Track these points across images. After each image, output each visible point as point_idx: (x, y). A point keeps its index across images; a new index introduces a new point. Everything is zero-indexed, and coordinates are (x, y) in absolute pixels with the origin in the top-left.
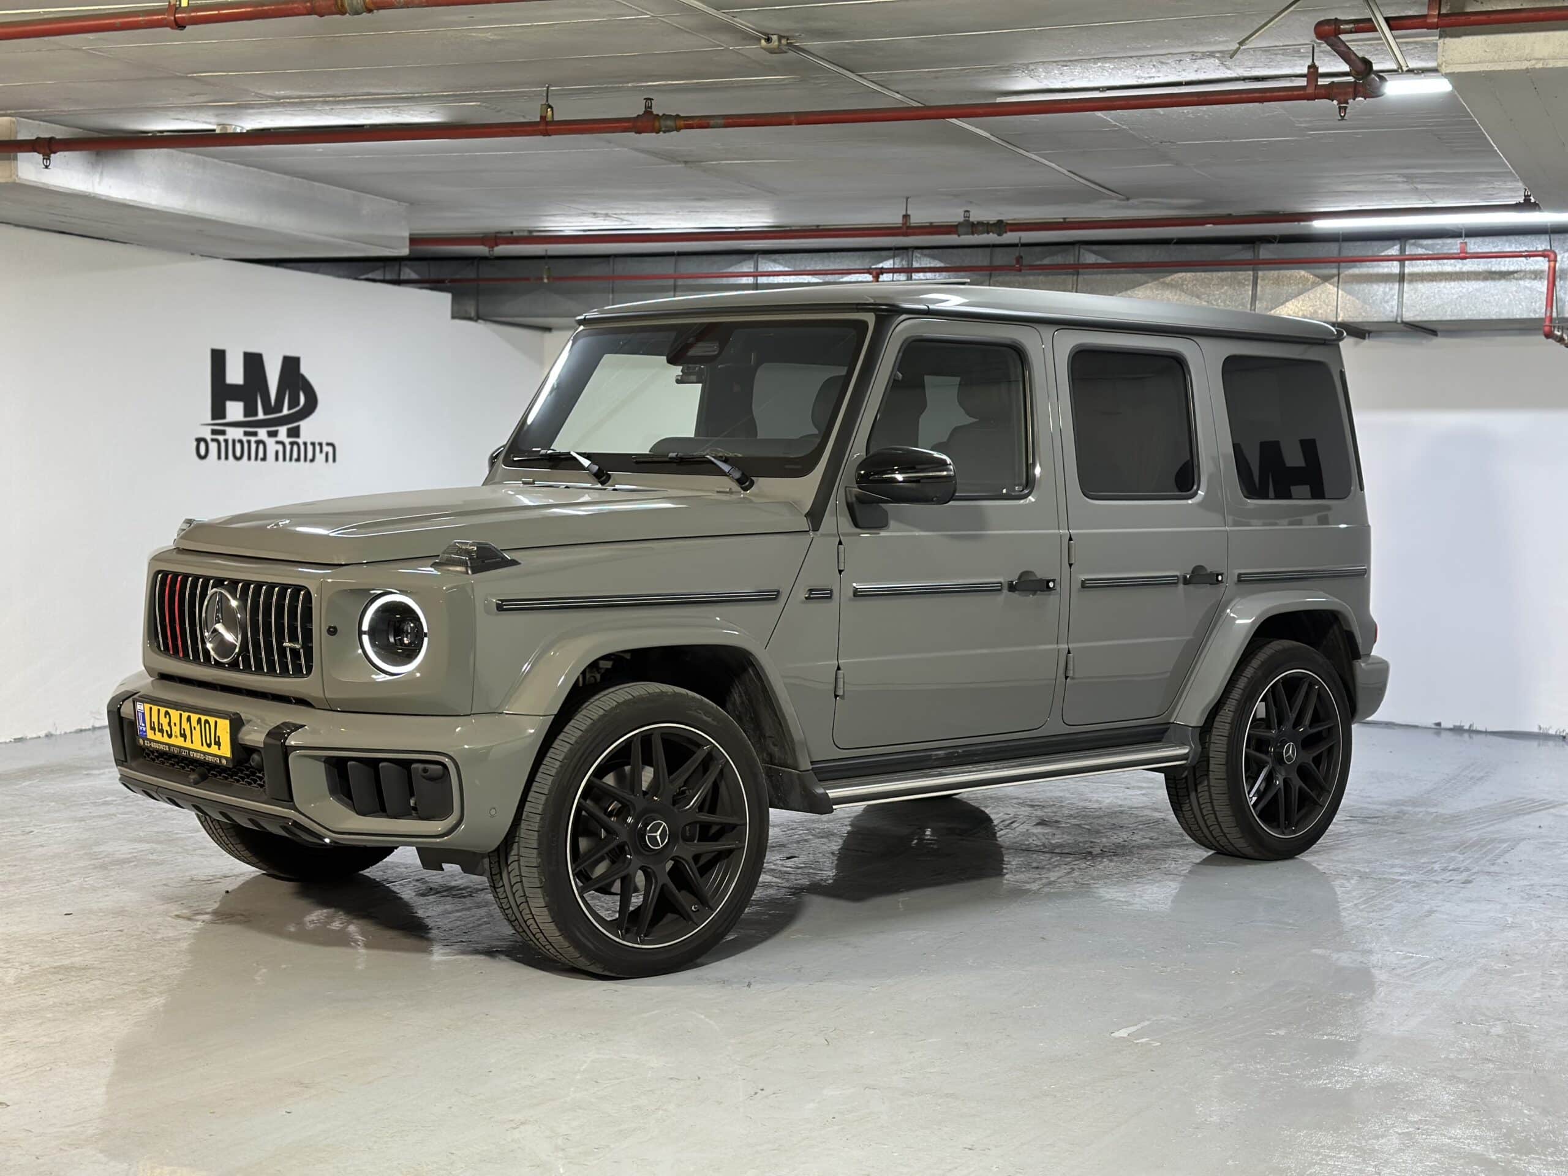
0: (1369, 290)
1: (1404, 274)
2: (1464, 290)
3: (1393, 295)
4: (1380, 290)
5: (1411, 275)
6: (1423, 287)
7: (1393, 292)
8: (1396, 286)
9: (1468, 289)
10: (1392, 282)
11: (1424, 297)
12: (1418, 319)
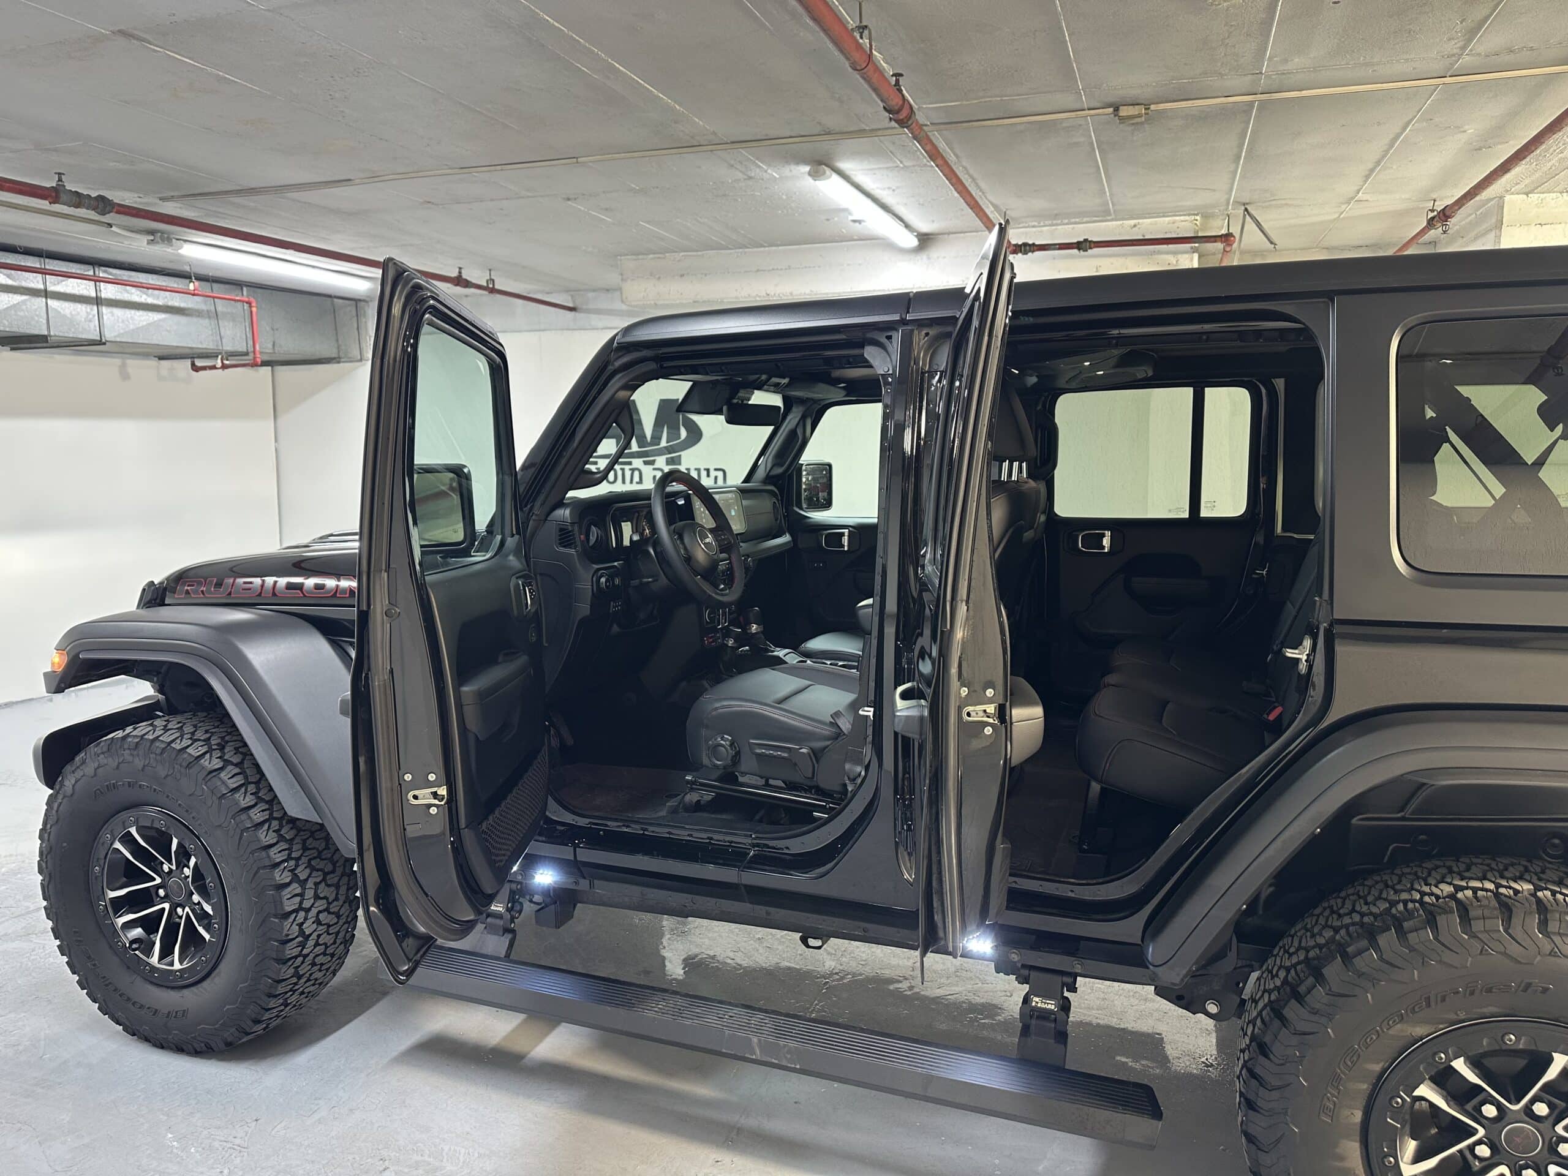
0: (74, 310)
1: (101, 297)
2: (151, 319)
3: (94, 316)
4: (81, 309)
5: (106, 299)
6: (118, 312)
7: (92, 313)
8: (95, 308)
9: (153, 318)
10: (93, 304)
11: (120, 320)
12: (118, 340)
